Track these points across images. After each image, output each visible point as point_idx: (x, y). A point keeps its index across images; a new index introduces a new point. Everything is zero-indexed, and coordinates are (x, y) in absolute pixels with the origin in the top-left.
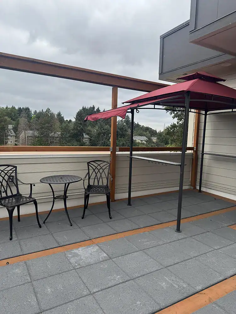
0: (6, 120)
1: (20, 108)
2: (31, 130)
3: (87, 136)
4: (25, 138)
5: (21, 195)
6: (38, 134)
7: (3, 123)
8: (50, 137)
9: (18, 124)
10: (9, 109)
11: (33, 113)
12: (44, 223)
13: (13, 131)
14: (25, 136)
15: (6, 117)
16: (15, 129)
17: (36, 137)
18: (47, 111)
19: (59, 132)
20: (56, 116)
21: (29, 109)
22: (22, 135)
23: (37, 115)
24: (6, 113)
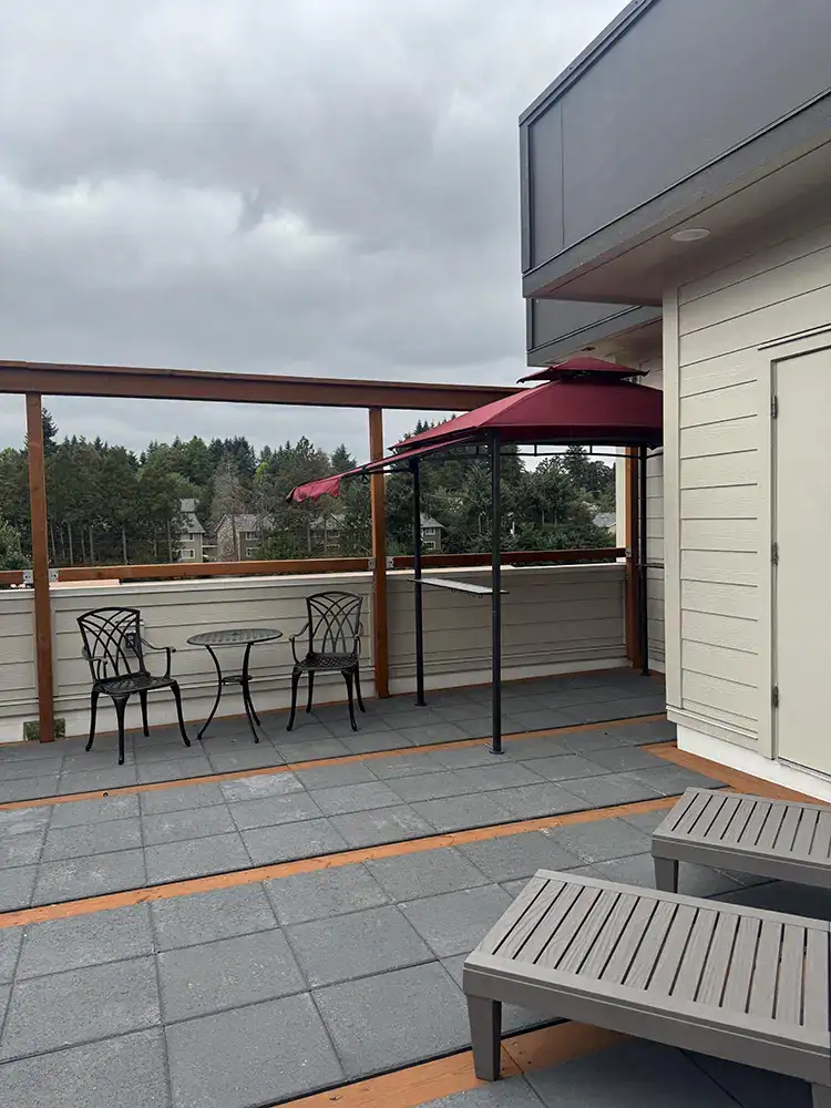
0: (171, 486)
1: (218, 441)
2: (254, 512)
3: (433, 523)
4: (235, 539)
5: (148, 675)
6: (274, 524)
7: (164, 495)
8: (312, 532)
9: (211, 494)
10: (183, 447)
11: (258, 455)
12: (200, 737)
13: (195, 519)
14: (234, 531)
15: (174, 475)
16: (203, 513)
17: (266, 533)
18: (299, 447)
19: (342, 511)
20: (330, 461)
21: (245, 445)
22: (225, 531)
23: (273, 462)
24: (174, 460)
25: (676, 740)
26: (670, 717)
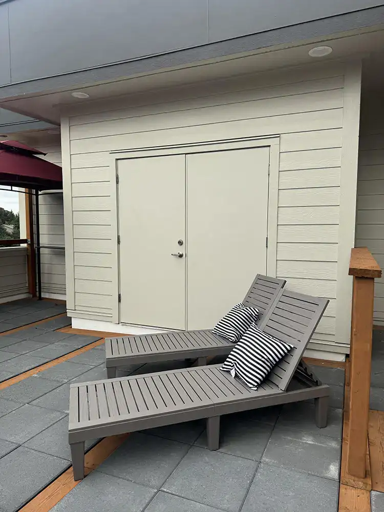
25: (71, 324)
26: (68, 315)
